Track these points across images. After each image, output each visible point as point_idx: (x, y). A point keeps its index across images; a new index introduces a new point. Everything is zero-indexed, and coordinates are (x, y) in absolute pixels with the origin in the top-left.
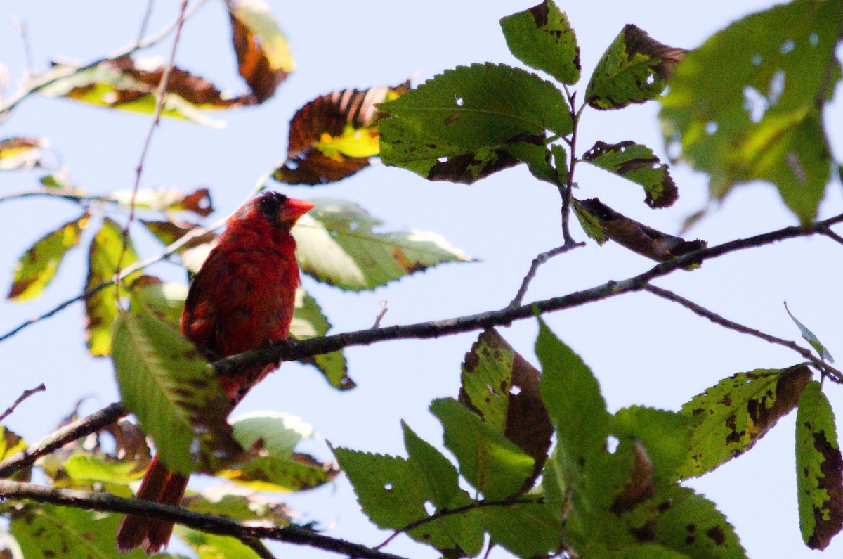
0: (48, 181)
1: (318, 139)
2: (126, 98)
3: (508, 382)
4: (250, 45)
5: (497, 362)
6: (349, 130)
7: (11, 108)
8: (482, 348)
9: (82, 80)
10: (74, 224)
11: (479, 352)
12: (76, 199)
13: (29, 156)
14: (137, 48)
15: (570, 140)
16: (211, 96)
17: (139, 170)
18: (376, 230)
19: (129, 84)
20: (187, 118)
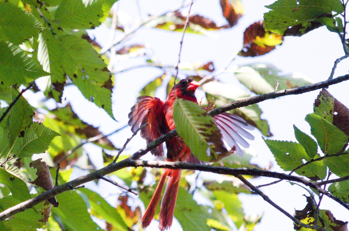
0: (149, 61)
1: (255, 38)
2: (179, 27)
3: (333, 110)
4: (227, 4)
5: (328, 102)
6: (267, 35)
7: (134, 32)
8: (321, 98)
9: (161, 21)
10: (160, 78)
11: (320, 99)
12: (161, 67)
13: (141, 51)
14: (182, 7)
15: (343, 15)
16: (212, 26)
17: (181, 43)
18: (280, 74)
19: (180, 22)
20: (203, 35)
